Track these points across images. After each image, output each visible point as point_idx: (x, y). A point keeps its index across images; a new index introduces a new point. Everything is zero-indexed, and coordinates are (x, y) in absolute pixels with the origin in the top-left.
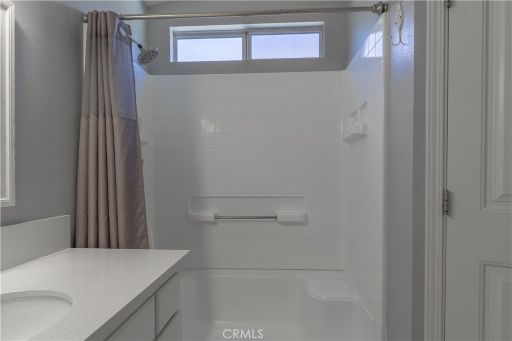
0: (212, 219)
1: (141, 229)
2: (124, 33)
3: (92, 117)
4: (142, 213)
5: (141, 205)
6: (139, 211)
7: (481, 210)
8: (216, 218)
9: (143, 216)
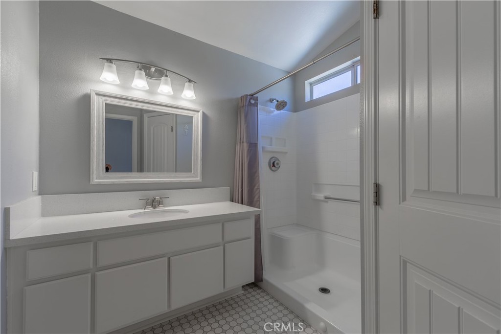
0: (323, 199)
1: (257, 197)
2: (253, 102)
3: (239, 144)
4: (257, 189)
5: (257, 185)
6: (256, 188)
7: (400, 204)
8: (326, 198)
9: (258, 191)
